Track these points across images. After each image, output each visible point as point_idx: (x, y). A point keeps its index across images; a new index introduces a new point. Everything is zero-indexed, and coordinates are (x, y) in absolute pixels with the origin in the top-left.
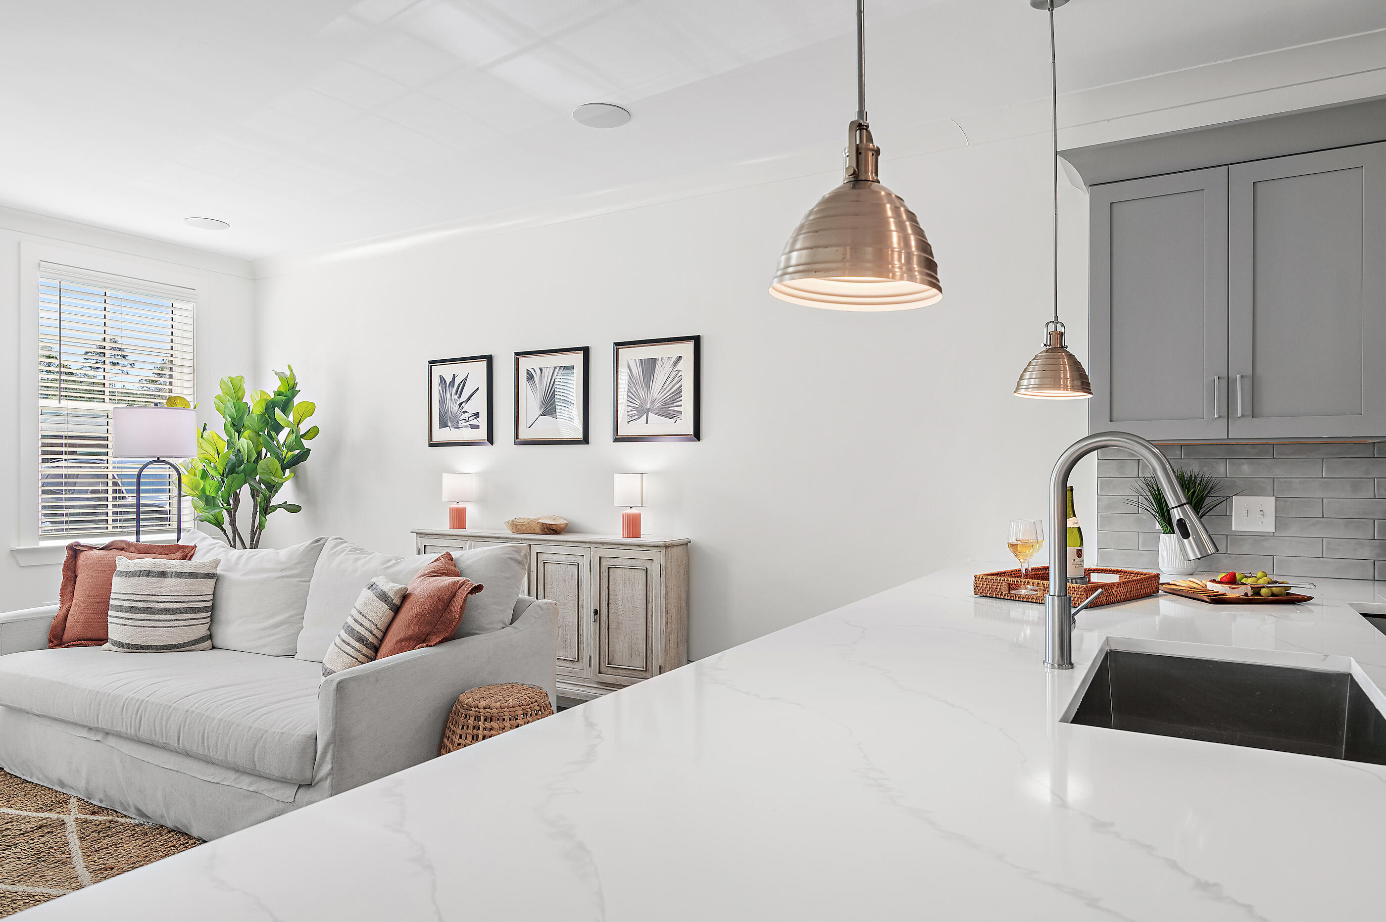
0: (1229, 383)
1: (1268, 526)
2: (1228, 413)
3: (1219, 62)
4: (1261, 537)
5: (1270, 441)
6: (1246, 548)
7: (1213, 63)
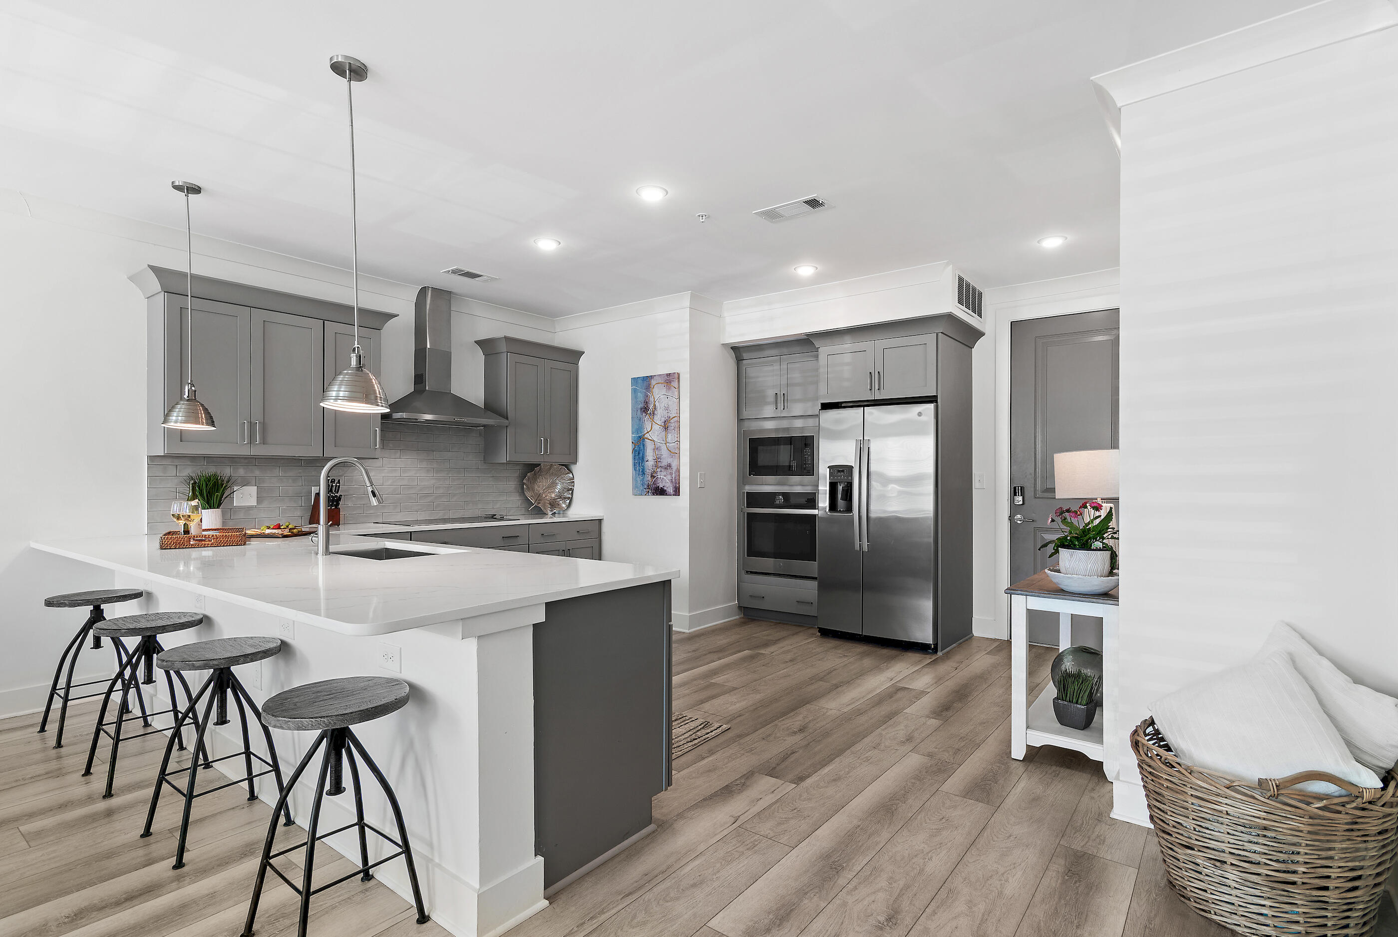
0: (252, 425)
1: (253, 502)
2: (252, 441)
3: (231, 241)
4: (250, 508)
5: (254, 457)
6: (241, 515)
7: (227, 241)
